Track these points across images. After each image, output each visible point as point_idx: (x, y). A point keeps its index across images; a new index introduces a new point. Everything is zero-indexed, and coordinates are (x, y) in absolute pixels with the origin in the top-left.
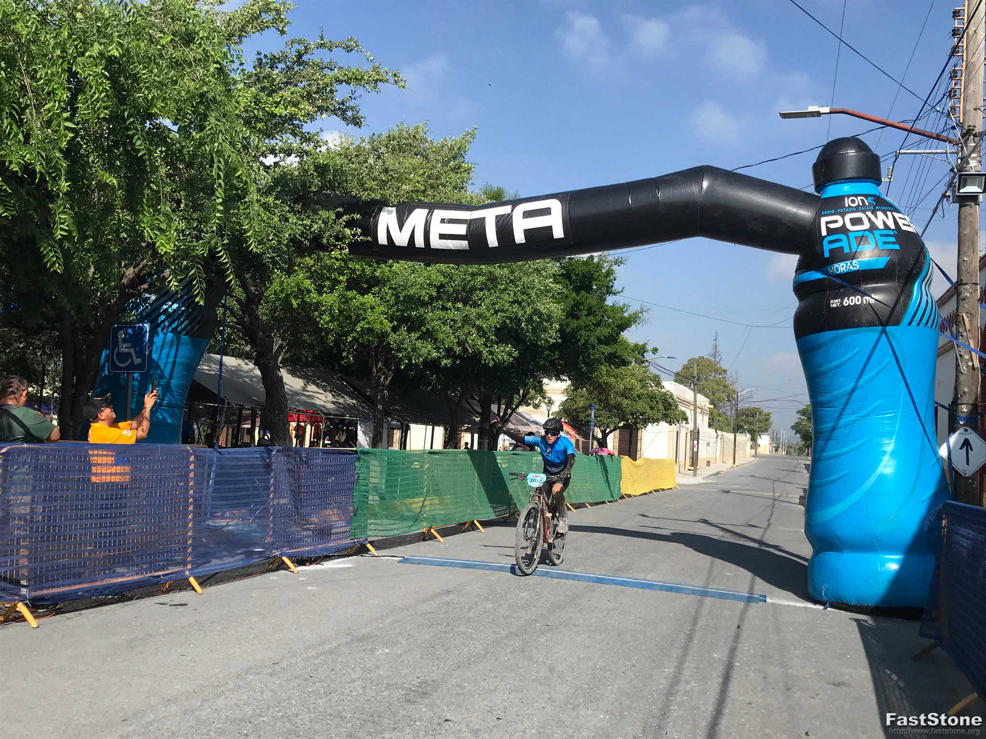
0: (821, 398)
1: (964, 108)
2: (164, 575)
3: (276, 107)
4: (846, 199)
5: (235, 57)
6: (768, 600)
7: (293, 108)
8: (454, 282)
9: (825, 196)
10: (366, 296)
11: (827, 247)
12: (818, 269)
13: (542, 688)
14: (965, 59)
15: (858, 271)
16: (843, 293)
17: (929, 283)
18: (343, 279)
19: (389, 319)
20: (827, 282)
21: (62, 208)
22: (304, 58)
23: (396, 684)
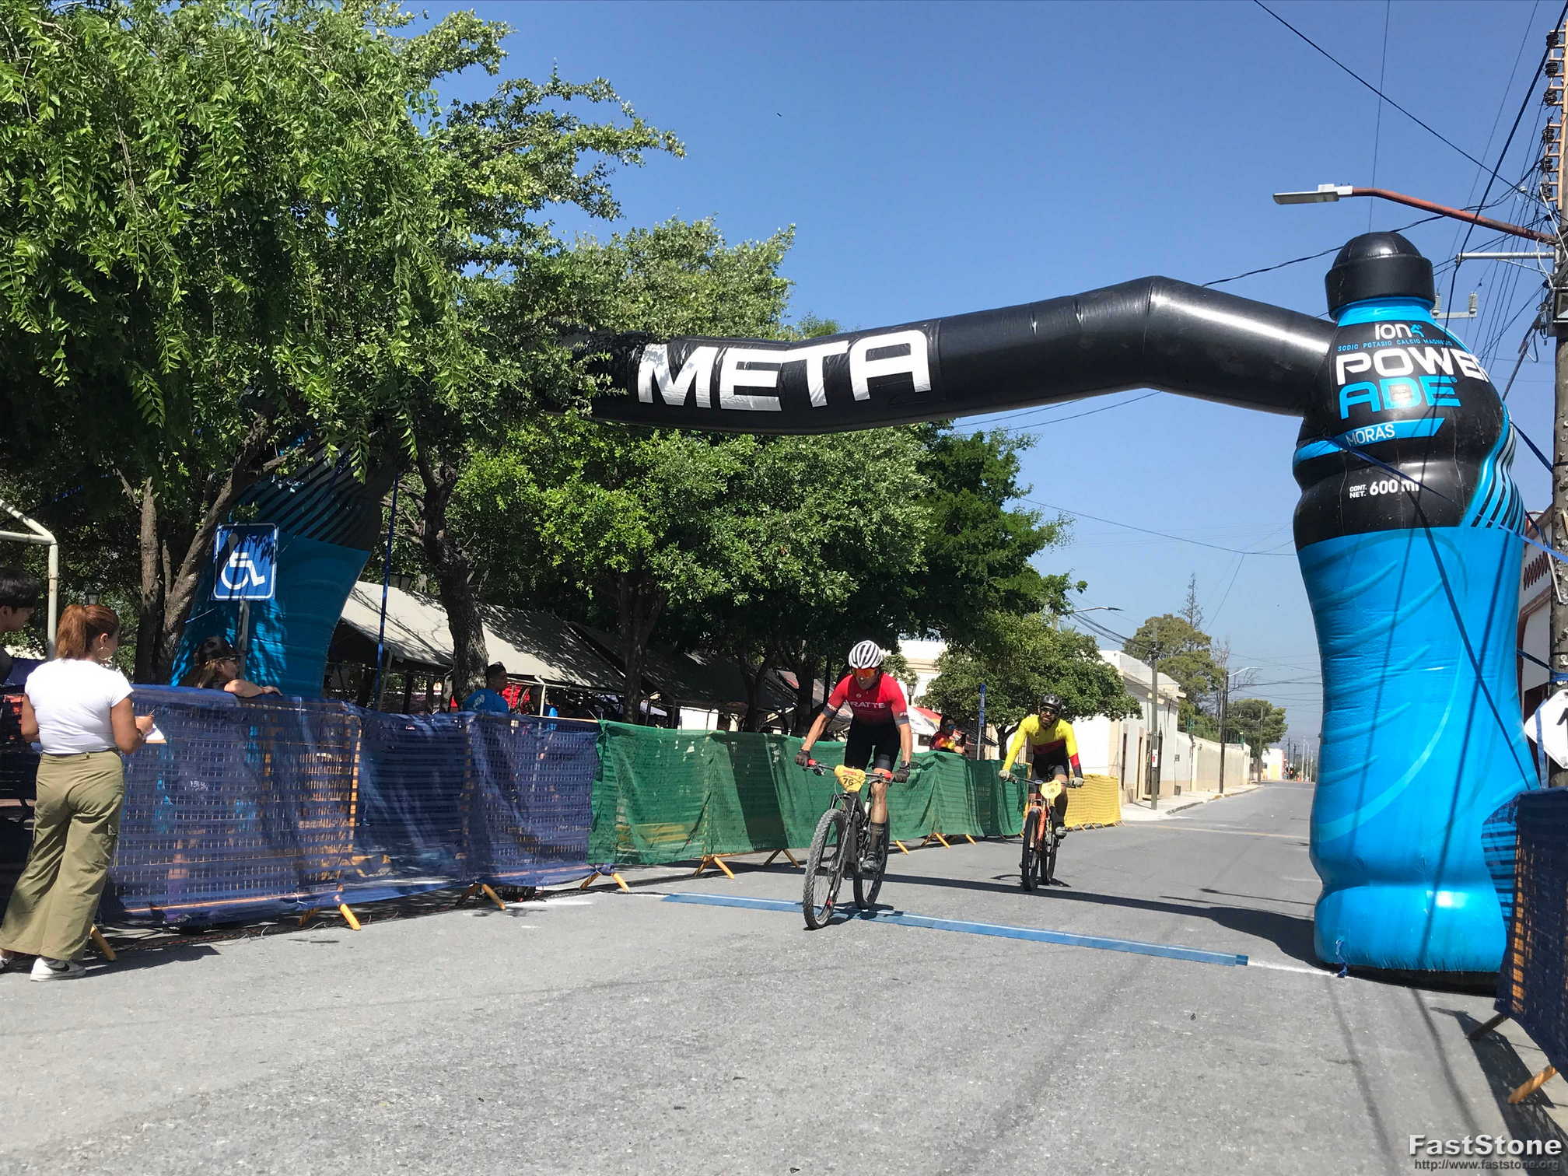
0: (1337, 642)
1: (1565, 187)
2: (301, 899)
3: (484, 184)
4: (1377, 327)
5: (426, 104)
6: (1250, 963)
7: (510, 186)
8: (758, 467)
9: (1341, 324)
10: (615, 492)
11: (1345, 403)
12: (1332, 438)
13: (883, 1048)
15: (1393, 440)
16: (1369, 476)
17: (1509, 461)
18: (578, 464)
19: (652, 529)
20: (1344, 458)
21: (171, 328)
22: (527, 110)
23: (660, 1037)
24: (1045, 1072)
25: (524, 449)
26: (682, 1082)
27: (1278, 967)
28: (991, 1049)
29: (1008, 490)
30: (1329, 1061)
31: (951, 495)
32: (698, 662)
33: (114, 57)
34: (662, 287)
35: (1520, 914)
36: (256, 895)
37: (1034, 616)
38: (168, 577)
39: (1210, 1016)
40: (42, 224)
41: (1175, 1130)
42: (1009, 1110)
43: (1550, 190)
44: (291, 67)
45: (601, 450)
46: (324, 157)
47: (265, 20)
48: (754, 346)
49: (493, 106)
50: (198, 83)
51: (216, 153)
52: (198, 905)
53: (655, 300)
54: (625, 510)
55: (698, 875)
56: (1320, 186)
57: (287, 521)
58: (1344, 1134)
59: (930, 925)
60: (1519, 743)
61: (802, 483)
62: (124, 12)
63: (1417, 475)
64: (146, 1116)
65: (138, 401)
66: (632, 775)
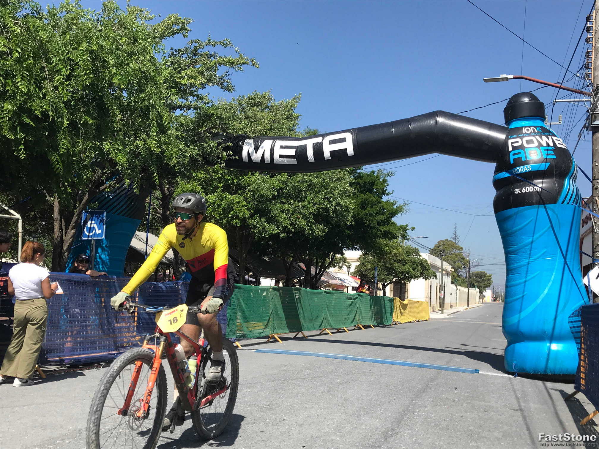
0: (511, 249)
1: (594, 74)
2: (116, 354)
3: (183, 79)
4: (524, 128)
5: (160, 49)
6: (480, 372)
7: (193, 80)
8: (289, 185)
9: (511, 127)
10: (234, 196)
11: (512, 158)
12: (507, 171)
13: (340, 407)
14: (594, 45)
15: (531, 171)
16: (522, 185)
17: (575, 179)
18: (220, 185)
19: (249, 210)
20: (512, 179)
21: (63, 136)
22: (199, 51)
23: (255, 404)
24: (402, 416)
25: (199, 180)
26: (263, 422)
27: (491, 374)
28: (381, 407)
29: (384, 193)
30: (511, 409)
31: (362, 195)
32: (267, 260)
33: (41, 33)
34: (251, 118)
35: (583, 353)
36: (99, 352)
37: (395, 240)
38: (64, 231)
39: (465, 393)
40: (15, 97)
41: (452, 437)
42: (389, 431)
43: (589, 76)
44: (109, 36)
45: (229, 180)
46: (122, 71)
47: (98, 19)
48: (286, 140)
49: (186, 50)
50: (73, 43)
51: (80, 70)
52: (77, 357)
53: (248, 123)
54: (238, 202)
55: (268, 342)
56: (501, 75)
57: (109, 210)
58: (517, 438)
59: (357, 360)
60: (581, 286)
61: (306, 191)
62: (45, 17)
63: (540, 185)
64: (58, 438)
65: (52, 165)
66: (243, 304)
